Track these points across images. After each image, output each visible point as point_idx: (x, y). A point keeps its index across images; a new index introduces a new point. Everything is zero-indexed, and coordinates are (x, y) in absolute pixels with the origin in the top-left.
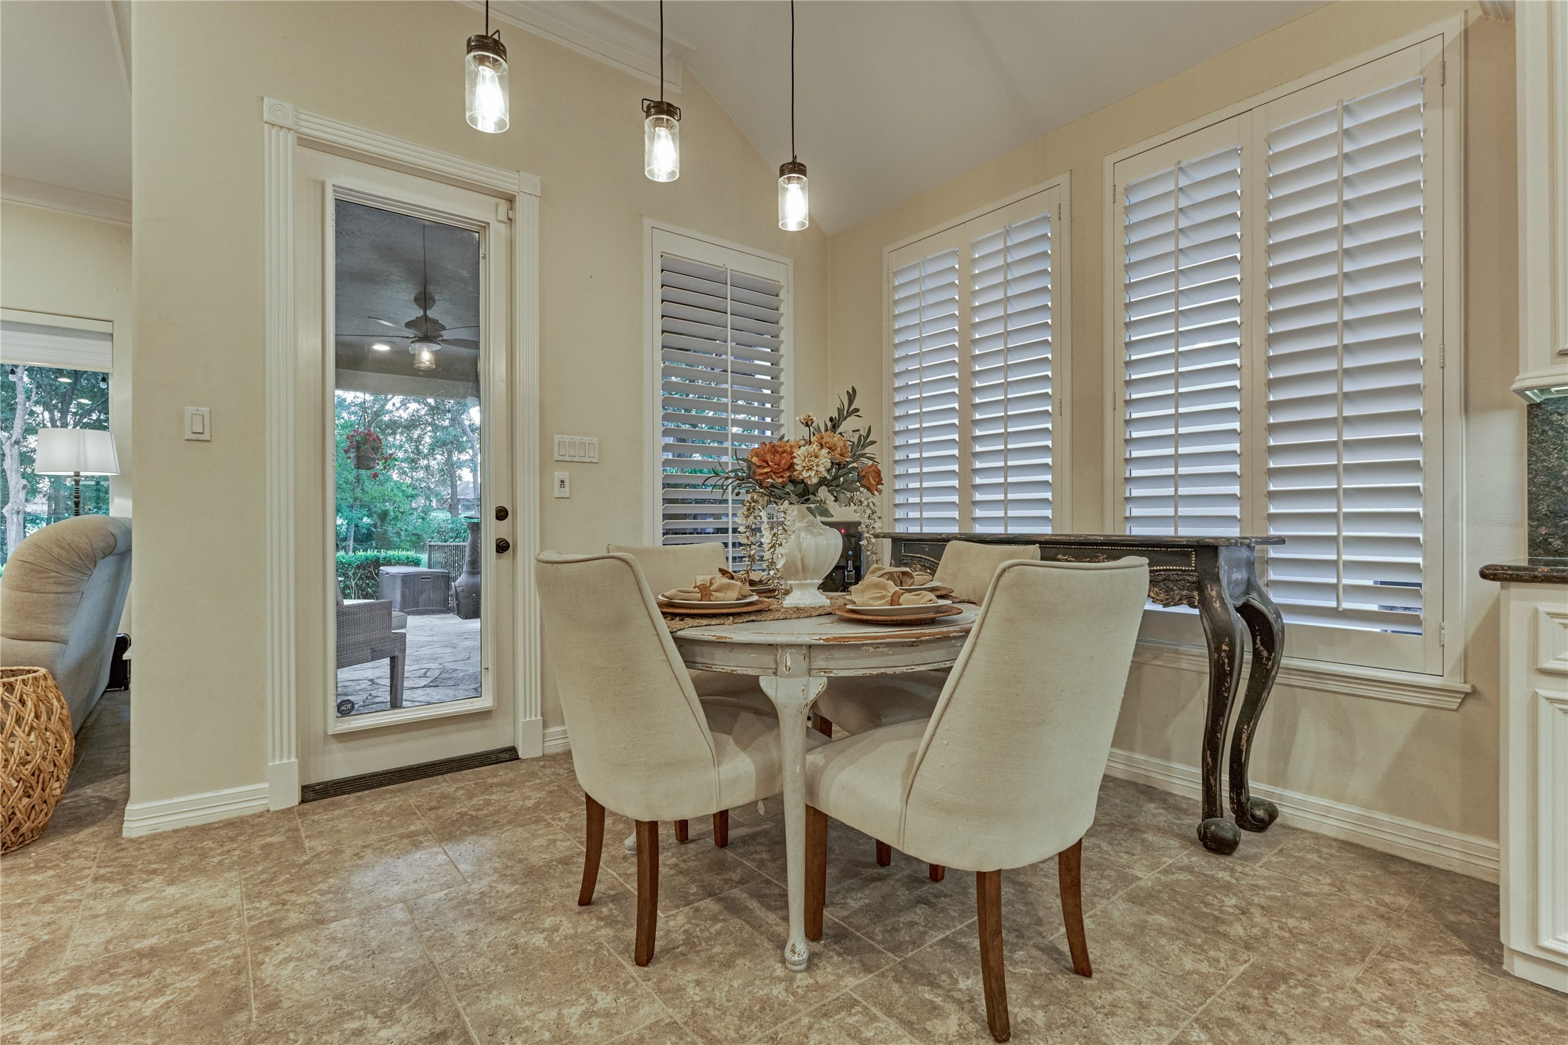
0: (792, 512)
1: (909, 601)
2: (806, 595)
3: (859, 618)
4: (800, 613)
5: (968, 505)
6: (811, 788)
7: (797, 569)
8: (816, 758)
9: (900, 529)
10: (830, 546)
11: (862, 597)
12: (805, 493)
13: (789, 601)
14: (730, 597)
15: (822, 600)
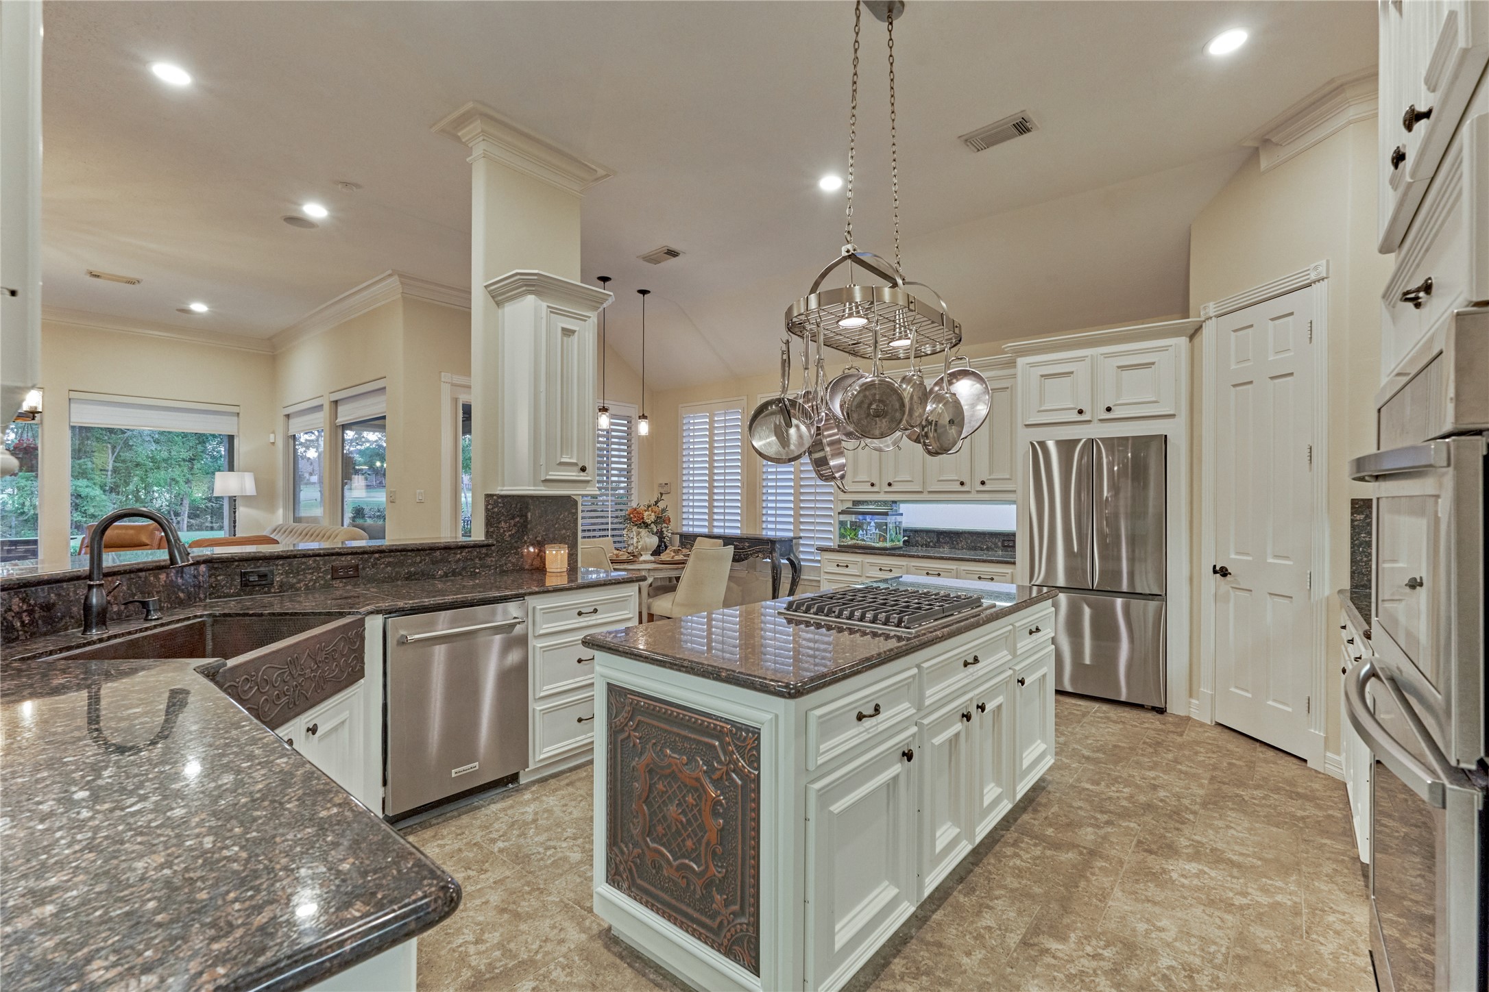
0: (643, 532)
1: (677, 558)
2: (647, 557)
3: (663, 563)
4: (645, 562)
5: (711, 520)
6: (649, 608)
7: (645, 549)
8: (651, 600)
9: (685, 529)
10: (654, 541)
11: (664, 557)
12: (647, 526)
13: (642, 559)
14: (624, 557)
15: (652, 558)
